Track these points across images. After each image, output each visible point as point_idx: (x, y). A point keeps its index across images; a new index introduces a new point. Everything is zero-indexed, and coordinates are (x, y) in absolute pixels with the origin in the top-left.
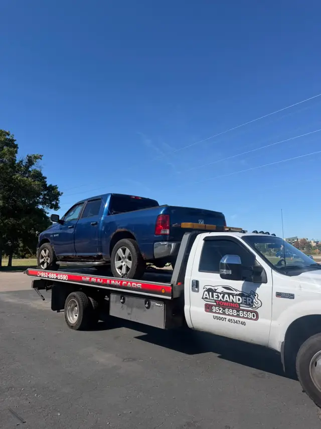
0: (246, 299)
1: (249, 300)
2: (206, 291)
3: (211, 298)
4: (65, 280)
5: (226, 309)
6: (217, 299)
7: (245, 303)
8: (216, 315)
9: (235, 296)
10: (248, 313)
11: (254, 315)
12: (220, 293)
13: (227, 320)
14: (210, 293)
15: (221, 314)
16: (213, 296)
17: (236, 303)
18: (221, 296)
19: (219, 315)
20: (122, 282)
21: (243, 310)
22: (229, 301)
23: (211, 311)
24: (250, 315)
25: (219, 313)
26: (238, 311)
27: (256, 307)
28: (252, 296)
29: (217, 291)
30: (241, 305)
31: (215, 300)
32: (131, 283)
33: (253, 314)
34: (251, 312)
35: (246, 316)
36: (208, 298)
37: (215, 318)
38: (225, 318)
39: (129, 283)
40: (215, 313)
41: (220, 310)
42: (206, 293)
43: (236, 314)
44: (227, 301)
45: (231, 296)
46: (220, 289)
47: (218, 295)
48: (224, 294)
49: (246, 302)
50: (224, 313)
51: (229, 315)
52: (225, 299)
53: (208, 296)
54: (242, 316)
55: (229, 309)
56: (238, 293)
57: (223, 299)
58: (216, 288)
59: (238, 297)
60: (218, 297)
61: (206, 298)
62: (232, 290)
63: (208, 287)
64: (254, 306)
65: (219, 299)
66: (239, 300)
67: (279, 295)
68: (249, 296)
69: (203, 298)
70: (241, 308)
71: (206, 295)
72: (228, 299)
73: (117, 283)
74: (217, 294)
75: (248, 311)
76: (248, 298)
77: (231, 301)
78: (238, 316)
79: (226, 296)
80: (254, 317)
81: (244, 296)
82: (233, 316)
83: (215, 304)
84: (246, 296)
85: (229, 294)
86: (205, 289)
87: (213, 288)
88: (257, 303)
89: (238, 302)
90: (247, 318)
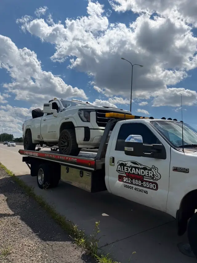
0: (148, 172)
1: (151, 173)
2: (119, 165)
3: (123, 171)
4: (37, 156)
5: (133, 180)
6: (127, 172)
7: (148, 176)
8: (126, 184)
9: (140, 170)
10: (150, 184)
11: (154, 186)
12: (129, 167)
13: (134, 188)
14: (122, 167)
15: (129, 183)
16: (124, 169)
17: (141, 175)
18: (129, 169)
19: (128, 184)
20: (66, 158)
21: (146, 181)
22: (135, 173)
23: (122, 181)
24: (152, 185)
25: (128, 183)
26: (142, 182)
27: (156, 179)
28: (153, 170)
29: (127, 165)
30: (145, 177)
31: (126, 172)
32: (71, 158)
33: (153, 184)
34: (153, 183)
35: (148, 186)
36: (121, 171)
37: (126, 186)
38: (133, 187)
39: (70, 159)
40: (126, 182)
41: (129, 180)
42: (119, 166)
43: (140, 184)
44: (134, 173)
45: (137, 169)
46: (129, 164)
47: (127, 169)
48: (132, 167)
49: (148, 174)
50: (132, 183)
51: (135, 184)
52: (133, 172)
53: (120, 169)
54: (145, 186)
55: (135, 180)
56: (143, 167)
57: (131, 171)
58: (126, 163)
59: (142, 170)
60: (128, 170)
61: (119, 171)
62: (138, 165)
63: (121, 162)
64: (154, 178)
65: (128, 172)
66: (143, 172)
67: (176, 169)
68: (150, 170)
69: (117, 171)
70: (144, 179)
71: (119, 168)
72: (135, 172)
73: (63, 158)
74: (126, 167)
75: (150, 182)
76: (150, 172)
77: (137, 173)
78: (142, 186)
79: (134, 169)
80: (154, 187)
81: (147, 170)
82: (138, 185)
83: (125, 175)
84: (149, 170)
85: (135, 168)
86: (118, 164)
87: (124, 163)
88: (157, 176)
89: (142, 174)
90: (149, 188)
